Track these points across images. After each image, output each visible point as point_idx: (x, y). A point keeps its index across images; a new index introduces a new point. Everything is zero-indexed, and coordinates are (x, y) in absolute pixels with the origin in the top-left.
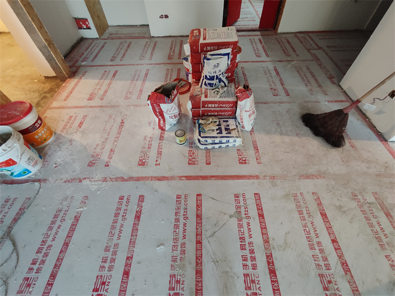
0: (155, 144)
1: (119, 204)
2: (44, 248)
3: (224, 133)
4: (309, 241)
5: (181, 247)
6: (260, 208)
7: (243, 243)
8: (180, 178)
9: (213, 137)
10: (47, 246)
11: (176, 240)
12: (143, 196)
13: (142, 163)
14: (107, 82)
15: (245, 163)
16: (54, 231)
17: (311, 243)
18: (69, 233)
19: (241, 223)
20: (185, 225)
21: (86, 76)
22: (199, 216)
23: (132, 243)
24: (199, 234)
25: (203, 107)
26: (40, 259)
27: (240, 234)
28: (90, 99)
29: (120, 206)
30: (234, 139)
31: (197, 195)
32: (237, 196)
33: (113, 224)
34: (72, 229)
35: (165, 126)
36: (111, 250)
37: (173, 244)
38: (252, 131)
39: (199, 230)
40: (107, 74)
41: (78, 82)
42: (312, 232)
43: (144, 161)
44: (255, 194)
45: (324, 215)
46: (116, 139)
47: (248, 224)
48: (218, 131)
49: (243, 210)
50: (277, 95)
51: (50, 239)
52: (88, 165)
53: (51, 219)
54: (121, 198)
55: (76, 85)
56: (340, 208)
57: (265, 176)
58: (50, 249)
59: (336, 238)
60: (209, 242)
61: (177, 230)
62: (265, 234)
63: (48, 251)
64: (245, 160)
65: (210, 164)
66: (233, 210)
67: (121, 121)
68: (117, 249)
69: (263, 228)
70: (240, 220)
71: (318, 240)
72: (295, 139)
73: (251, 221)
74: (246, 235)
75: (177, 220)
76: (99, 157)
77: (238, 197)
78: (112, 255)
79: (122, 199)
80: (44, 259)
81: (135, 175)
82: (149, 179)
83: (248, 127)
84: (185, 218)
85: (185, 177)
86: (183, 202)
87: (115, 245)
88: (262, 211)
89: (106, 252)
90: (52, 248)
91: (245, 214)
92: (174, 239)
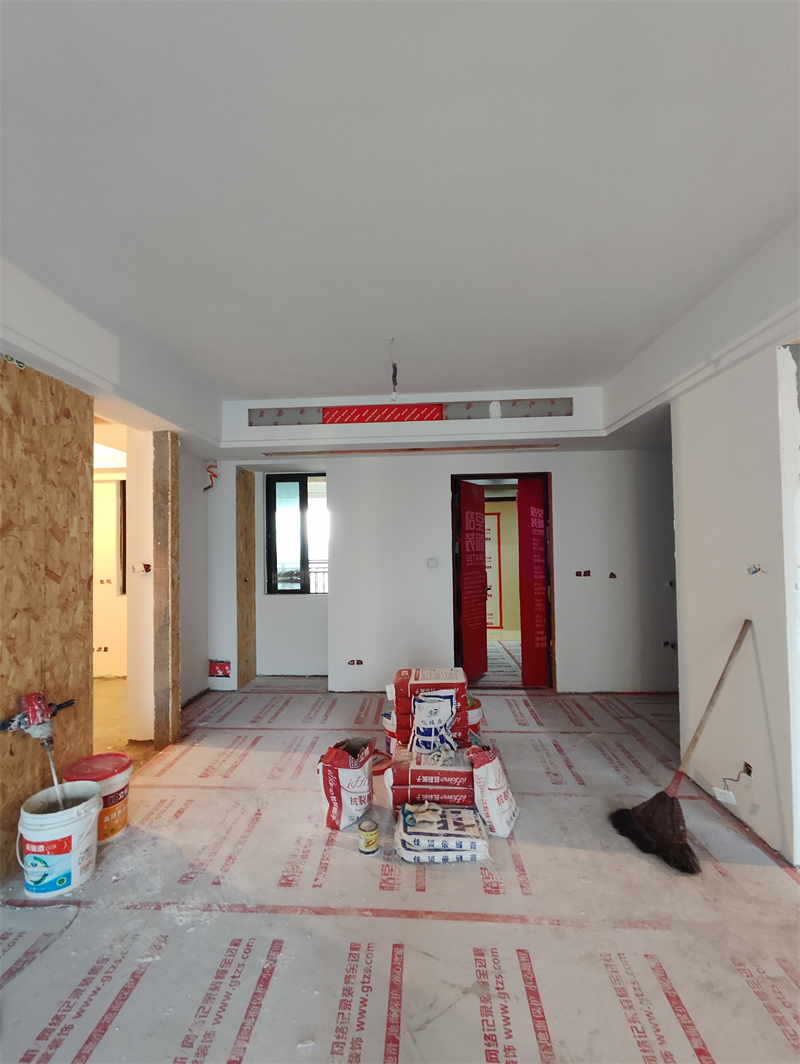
0: (316, 853)
1: (229, 953)
2: (54, 1030)
3: (452, 829)
4: (645, 1051)
5: (352, 1048)
6: (529, 978)
7: (492, 1048)
8: (361, 912)
9: (431, 835)
10: (62, 1026)
11: (341, 1031)
12: (281, 942)
13: (286, 882)
14: (240, 751)
15: (498, 892)
16: (84, 998)
17: (648, 1054)
18: (114, 1003)
19: (489, 1005)
20: (364, 1002)
21: (202, 742)
22: (396, 987)
23: (245, 1032)
24: (393, 1024)
25: (414, 782)
26: (43, 1051)
27: (486, 1027)
28: (204, 775)
29: (231, 958)
30: (472, 840)
31: (395, 946)
32: (479, 953)
33: (211, 992)
34: (123, 996)
35: (339, 818)
36: (197, 1043)
37: (335, 1040)
38: (511, 838)
39: (395, 1015)
40: (241, 740)
41: (187, 751)
42: (650, 1031)
43: (290, 878)
44: (518, 951)
45: (674, 1000)
46: (243, 840)
47: (504, 1009)
48: (441, 825)
49: (492, 980)
50: (560, 783)
51: (73, 1013)
52: (180, 881)
53: (84, 975)
54: (236, 943)
55: (183, 754)
56: (709, 986)
57: (539, 919)
58: (67, 1034)
59: (704, 1046)
60: (415, 1041)
61: (346, 1012)
62: (543, 1032)
63: (62, 1037)
64: (497, 888)
65: (424, 890)
66: (470, 979)
67: (256, 811)
68: (208, 1044)
69: (539, 1018)
70: (486, 999)
71: (663, 1048)
72: (602, 856)
73: (511, 1004)
74: (500, 1033)
75: (348, 992)
76: (204, 867)
77: (482, 955)
78: (197, 1055)
79: (236, 945)
80: (50, 1052)
81: (270, 902)
82: (296, 911)
83: (503, 830)
84: (365, 989)
85: (372, 910)
86: (363, 957)
87: (207, 1035)
88: (535, 984)
89: (184, 1049)
90: (71, 1032)
91: (498, 989)
92: (338, 1029)
